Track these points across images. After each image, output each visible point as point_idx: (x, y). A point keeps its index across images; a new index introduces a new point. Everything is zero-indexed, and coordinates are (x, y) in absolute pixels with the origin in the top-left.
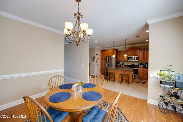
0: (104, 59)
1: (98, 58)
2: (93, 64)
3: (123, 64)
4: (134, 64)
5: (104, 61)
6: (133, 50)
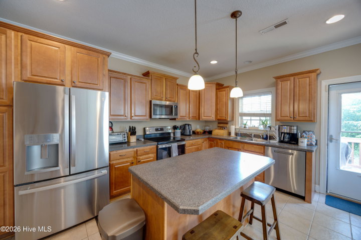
4: (162, 130)
6: (165, 81)
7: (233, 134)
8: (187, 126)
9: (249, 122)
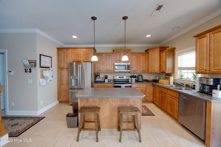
0: (67, 69)
1: (49, 65)
2: (30, 81)
3: (106, 78)
4: (123, 77)
5: (65, 72)
6: (122, 53)
7: (172, 83)
8: (140, 76)
9: (186, 74)
